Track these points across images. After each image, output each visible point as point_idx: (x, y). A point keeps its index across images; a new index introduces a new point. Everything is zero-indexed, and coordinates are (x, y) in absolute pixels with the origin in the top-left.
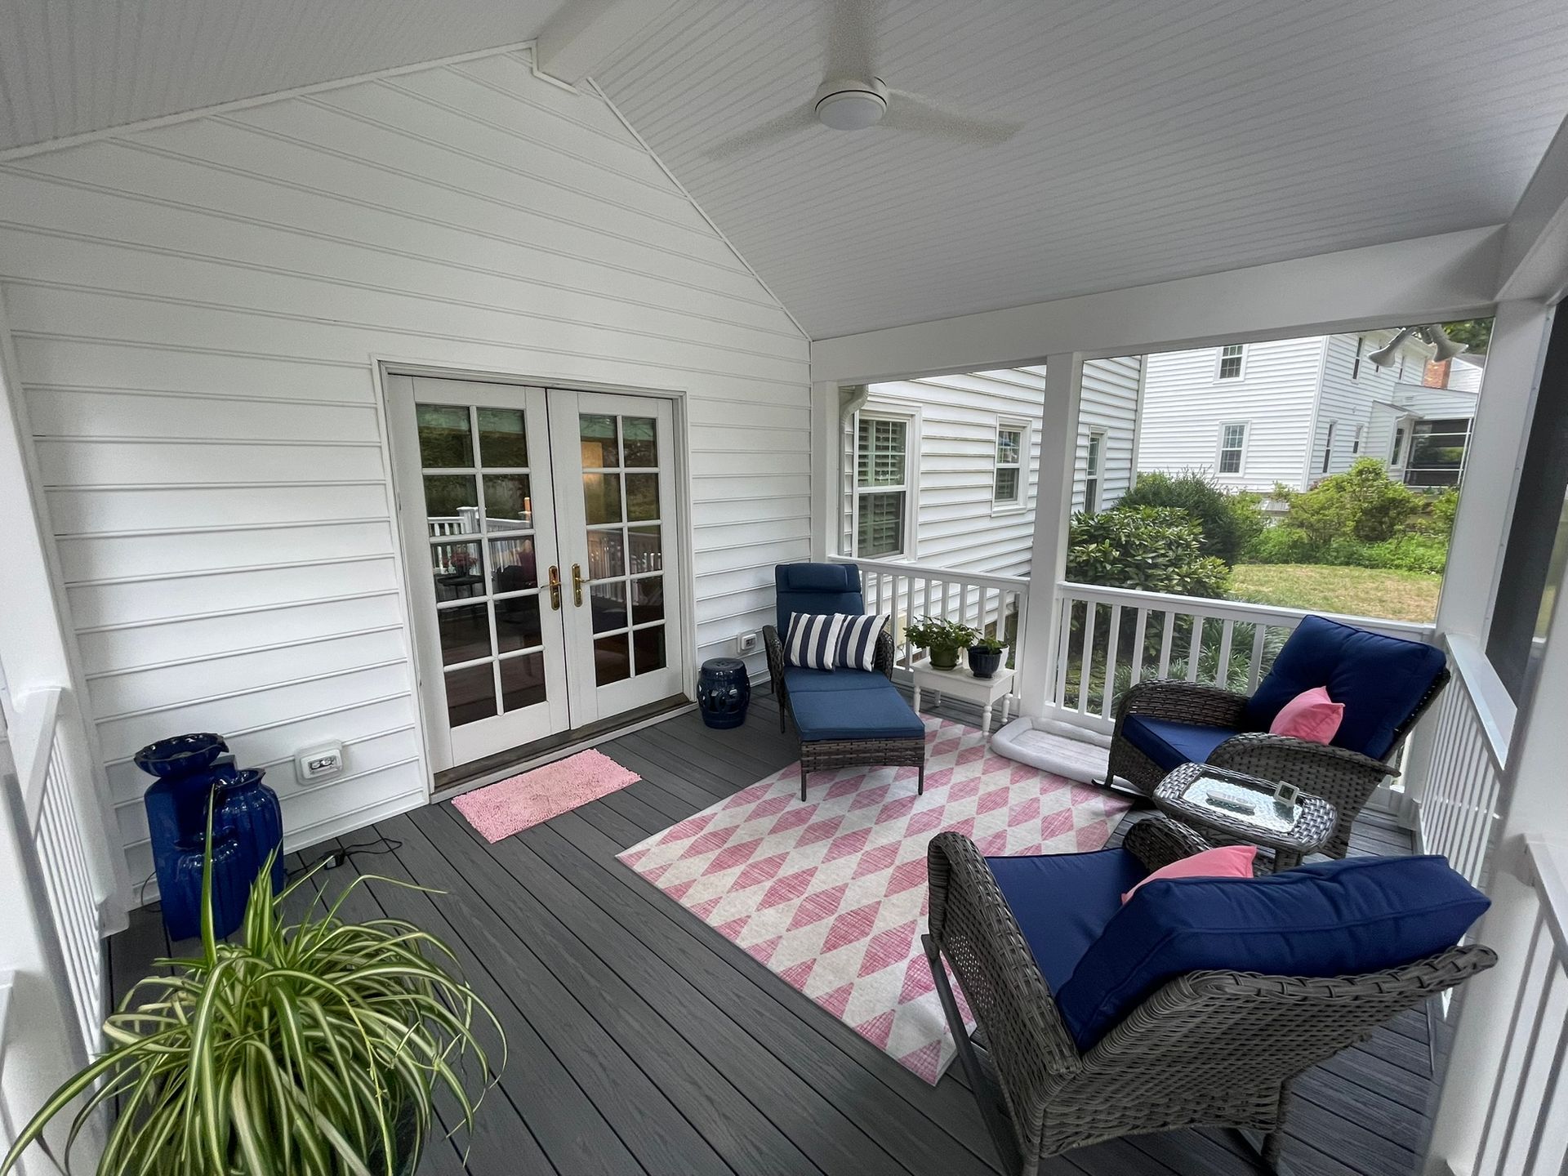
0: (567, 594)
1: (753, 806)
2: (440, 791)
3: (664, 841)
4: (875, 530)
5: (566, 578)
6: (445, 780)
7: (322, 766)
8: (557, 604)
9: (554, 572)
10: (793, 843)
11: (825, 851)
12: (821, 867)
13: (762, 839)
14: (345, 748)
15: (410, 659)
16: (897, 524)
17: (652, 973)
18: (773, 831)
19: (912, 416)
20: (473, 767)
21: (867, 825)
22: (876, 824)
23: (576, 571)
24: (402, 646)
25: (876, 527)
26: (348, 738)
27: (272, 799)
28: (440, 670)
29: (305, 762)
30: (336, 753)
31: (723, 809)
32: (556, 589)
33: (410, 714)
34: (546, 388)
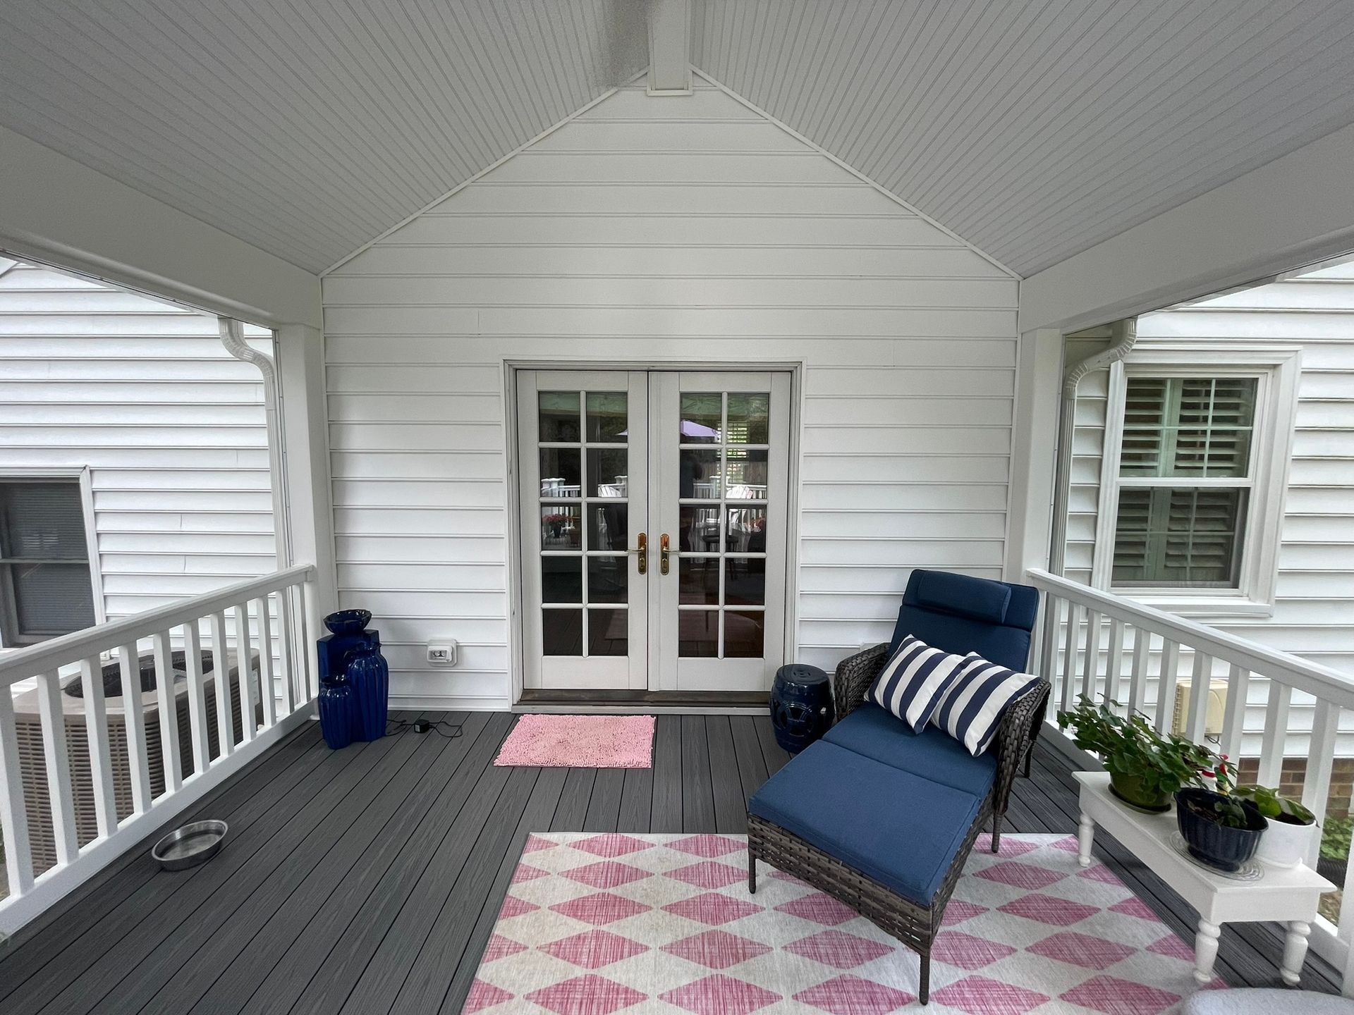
0: (654, 561)
1: (693, 860)
2: (521, 705)
3: (577, 845)
4: (1169, 543)
5: (654, 546)
6: (529, 697)
7: (441, 656)
8: (643, 569)
9: (643, 540)
10: (668, 939)
11: (685, 982)
12: (653, 1002)
13: (649, 908)
14: (458, 648)
15: (507, 590)
16: (1230, 539)
17: (385, 979)
18: (672, 908)
19: (1275, 366)
20: (553, 695)
21: (781, 990)
22: (796, 997)
23: (665, 542)
24: (503, 580)
25: (1172, 540)
26: (462, 641)
27: (383, 668)
28: (538, 605)
29: (432, 648)
30: (448, 649)
31: (666, 845)
32: (643, 554)
33: (503, 635)
34: (648, 371)
